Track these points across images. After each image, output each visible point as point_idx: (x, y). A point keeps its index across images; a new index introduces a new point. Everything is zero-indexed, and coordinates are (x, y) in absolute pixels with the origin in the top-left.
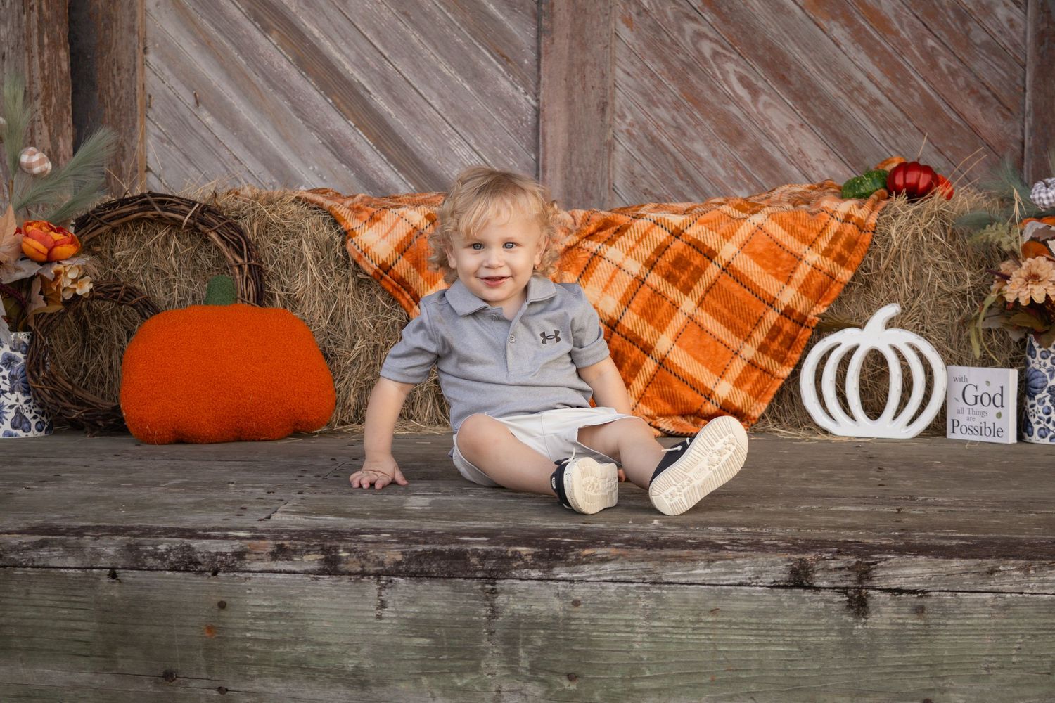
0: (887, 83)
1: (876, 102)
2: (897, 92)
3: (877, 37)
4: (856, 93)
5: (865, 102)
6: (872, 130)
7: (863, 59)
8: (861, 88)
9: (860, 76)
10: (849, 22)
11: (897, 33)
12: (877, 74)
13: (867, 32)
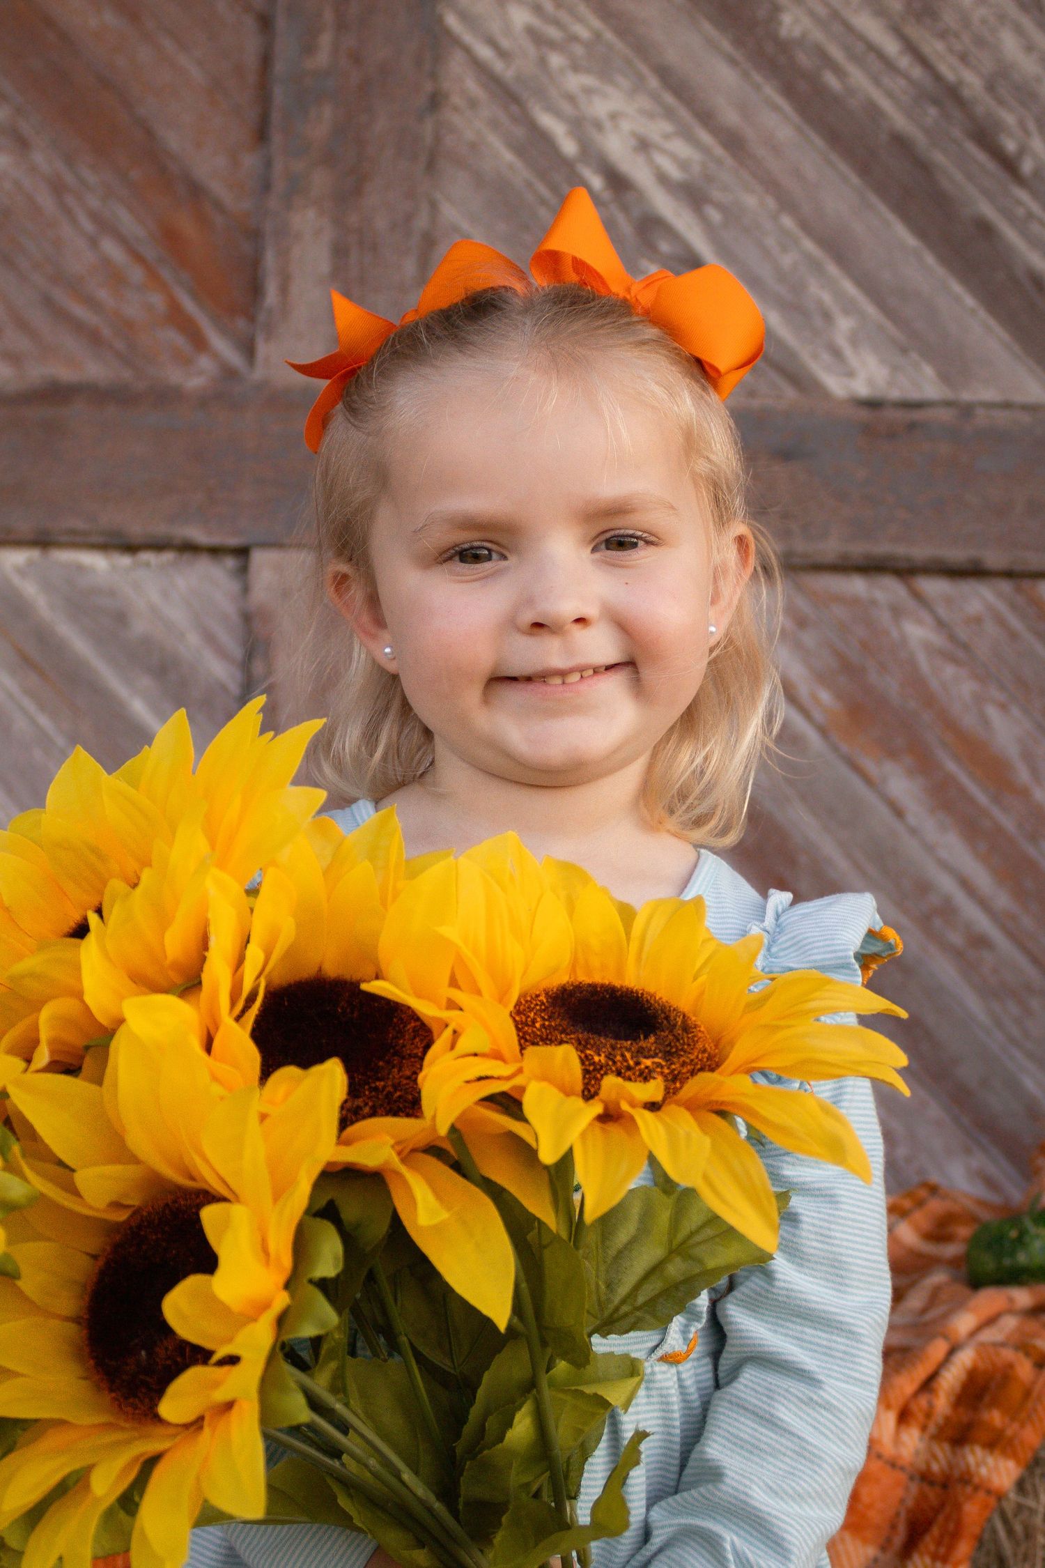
0: (1003, 900)
1: (980, 942)
2: (1027, 922)
3: (982, 798)
4: (937, 922)
5: (956, 938)
6: (973, 1003)
7: (953, 847)
8: (947, 910)
9: (947, 884)
10: (924, 764)
11: (1024, 793)
12: (983, 879)
13: (962, 790)
